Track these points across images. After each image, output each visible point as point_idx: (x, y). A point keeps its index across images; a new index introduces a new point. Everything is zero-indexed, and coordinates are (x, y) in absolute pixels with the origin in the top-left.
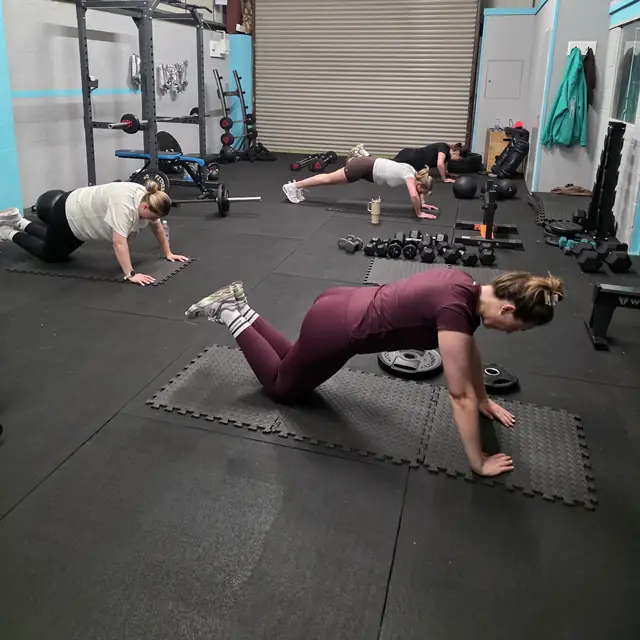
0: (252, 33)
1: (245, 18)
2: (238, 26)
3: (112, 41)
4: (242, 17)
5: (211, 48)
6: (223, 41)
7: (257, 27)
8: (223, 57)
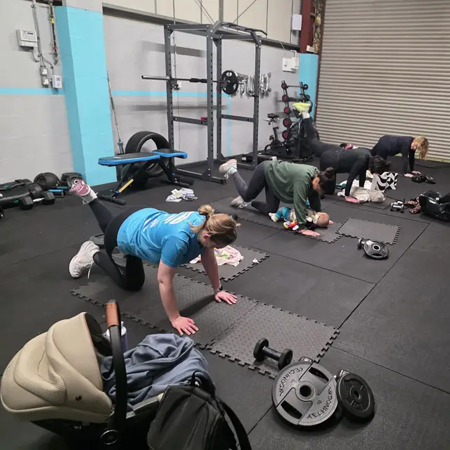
0: (319, 53)
1: (315, 40)
2: (308, 47)
3: (199, 56)
4: (313, 40)
5: (284, 64)
6: (293, 58)
7: (323, 48)
8: (294, 71)
